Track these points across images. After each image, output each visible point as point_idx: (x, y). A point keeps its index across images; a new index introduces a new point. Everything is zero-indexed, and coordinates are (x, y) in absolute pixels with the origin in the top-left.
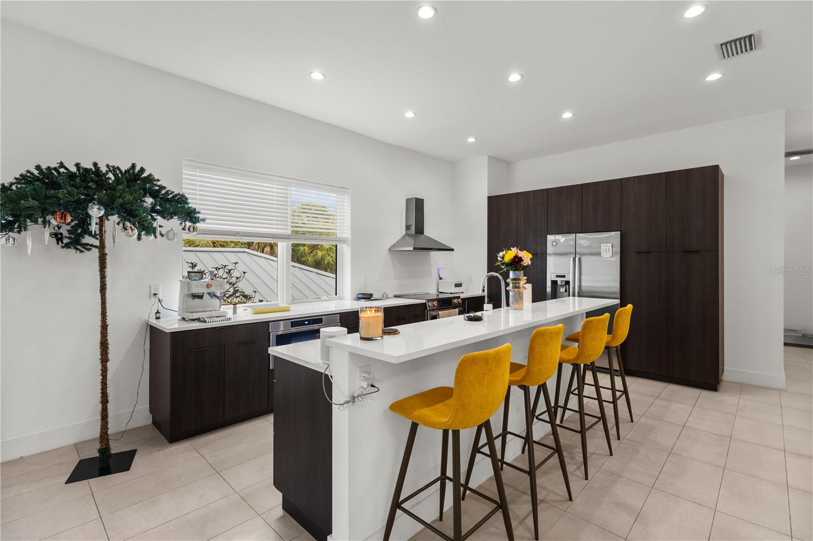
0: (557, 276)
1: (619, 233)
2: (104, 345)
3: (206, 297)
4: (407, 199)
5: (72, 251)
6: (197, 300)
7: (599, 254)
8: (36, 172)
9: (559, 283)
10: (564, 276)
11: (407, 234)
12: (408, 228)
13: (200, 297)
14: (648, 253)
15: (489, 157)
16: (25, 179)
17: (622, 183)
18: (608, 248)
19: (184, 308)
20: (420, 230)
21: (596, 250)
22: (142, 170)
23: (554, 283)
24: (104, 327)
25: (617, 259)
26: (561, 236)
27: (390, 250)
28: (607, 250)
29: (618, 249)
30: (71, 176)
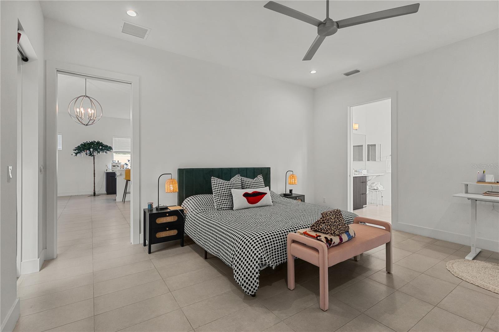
2: (94, 174)
3: (116, 166)
5: (90, 156)
6: (114, 167)
8: (83, 144)
13: (115, 166)
16: (82, 144)
19: (112, 169)
22: (100, 142)
24: (94, 170)
30: (88, 143)
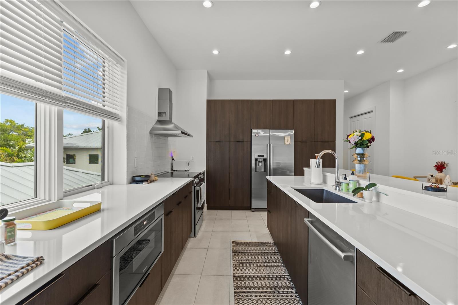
0: (258, 156)
1: (293, 130)
9: (260, 160)
10: (263, 156)
11: (159, 120)
12: (160, 114)
14: (306, 142)
15: (207, 71)
17: (294, 102)
18: (288, 139)
20: (170, 117)
23: (256, 160)
26: (261, 131)
27: (151, 133)
28: (288, 140)
29: (293, 139)
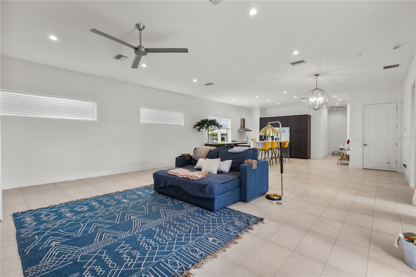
1: (289, 127)
4: (241, 119)
7: (285, 132)
9: (277, 138)
11: (241, 127)
12: (241, 126)
13: (214, 139)
14: (295, 132)
15: (260, 108)
17: (290, 117)
18: (287, 130)
20: (244, 126)
21: (285, 131)
25: (289, 133)
27: (238, 131)
29: (289, 131)
